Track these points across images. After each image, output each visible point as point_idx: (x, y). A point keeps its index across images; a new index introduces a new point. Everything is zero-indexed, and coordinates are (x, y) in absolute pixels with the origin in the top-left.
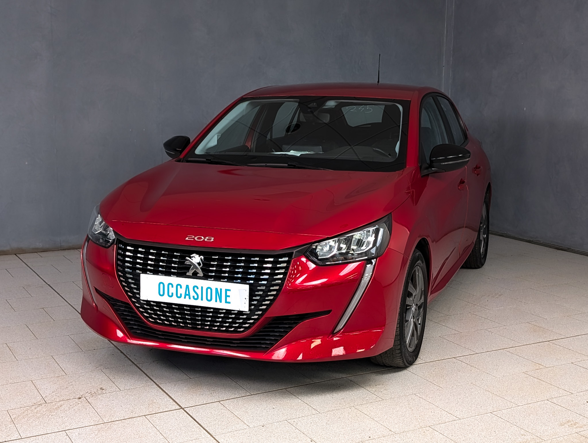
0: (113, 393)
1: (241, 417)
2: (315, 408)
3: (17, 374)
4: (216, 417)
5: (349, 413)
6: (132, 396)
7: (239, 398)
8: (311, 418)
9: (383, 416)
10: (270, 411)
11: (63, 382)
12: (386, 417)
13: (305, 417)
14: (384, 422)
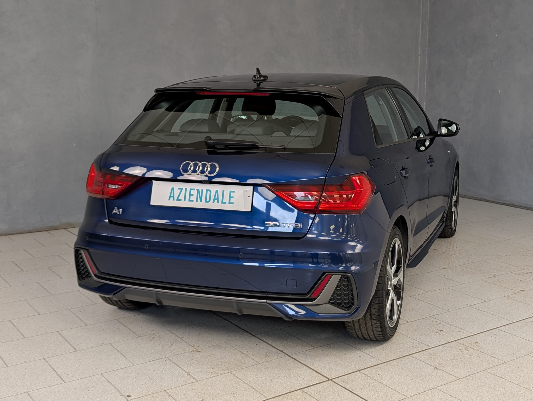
0: (254, 366)
1: (392, 387)
2: (451, 373)
4: (369, 388)
5: (486, 377)
7: (375, 367)
8: (456, 385)
9: (518, 378)
10: (413, 379)
12: (522, 380)
13: (450, 383)
14: (524, 384)
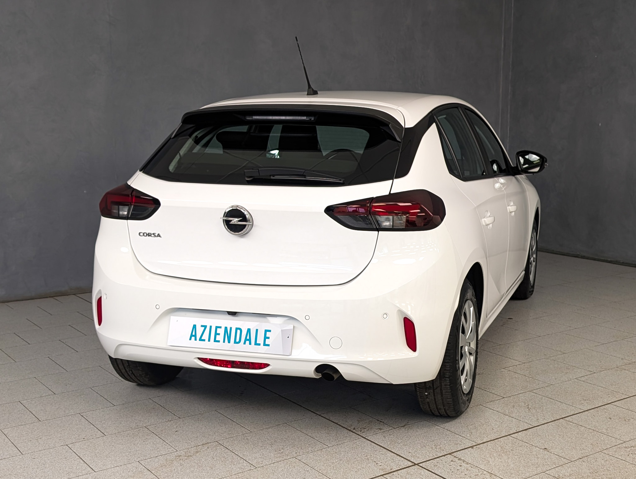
0: (323, 450)
3: (193, 434)
6: (348, 453)
11: (255, 441)
